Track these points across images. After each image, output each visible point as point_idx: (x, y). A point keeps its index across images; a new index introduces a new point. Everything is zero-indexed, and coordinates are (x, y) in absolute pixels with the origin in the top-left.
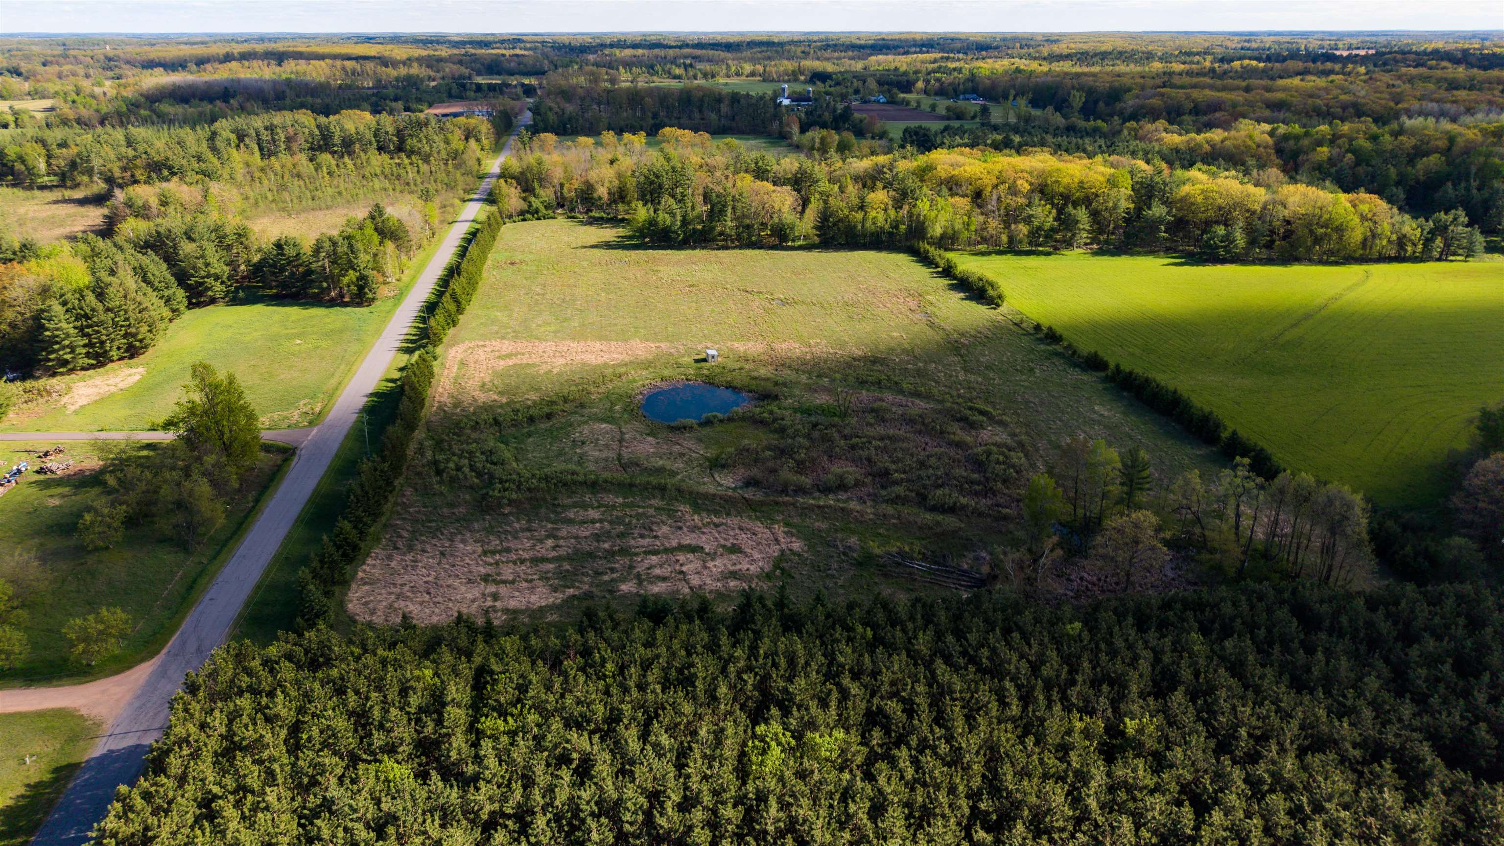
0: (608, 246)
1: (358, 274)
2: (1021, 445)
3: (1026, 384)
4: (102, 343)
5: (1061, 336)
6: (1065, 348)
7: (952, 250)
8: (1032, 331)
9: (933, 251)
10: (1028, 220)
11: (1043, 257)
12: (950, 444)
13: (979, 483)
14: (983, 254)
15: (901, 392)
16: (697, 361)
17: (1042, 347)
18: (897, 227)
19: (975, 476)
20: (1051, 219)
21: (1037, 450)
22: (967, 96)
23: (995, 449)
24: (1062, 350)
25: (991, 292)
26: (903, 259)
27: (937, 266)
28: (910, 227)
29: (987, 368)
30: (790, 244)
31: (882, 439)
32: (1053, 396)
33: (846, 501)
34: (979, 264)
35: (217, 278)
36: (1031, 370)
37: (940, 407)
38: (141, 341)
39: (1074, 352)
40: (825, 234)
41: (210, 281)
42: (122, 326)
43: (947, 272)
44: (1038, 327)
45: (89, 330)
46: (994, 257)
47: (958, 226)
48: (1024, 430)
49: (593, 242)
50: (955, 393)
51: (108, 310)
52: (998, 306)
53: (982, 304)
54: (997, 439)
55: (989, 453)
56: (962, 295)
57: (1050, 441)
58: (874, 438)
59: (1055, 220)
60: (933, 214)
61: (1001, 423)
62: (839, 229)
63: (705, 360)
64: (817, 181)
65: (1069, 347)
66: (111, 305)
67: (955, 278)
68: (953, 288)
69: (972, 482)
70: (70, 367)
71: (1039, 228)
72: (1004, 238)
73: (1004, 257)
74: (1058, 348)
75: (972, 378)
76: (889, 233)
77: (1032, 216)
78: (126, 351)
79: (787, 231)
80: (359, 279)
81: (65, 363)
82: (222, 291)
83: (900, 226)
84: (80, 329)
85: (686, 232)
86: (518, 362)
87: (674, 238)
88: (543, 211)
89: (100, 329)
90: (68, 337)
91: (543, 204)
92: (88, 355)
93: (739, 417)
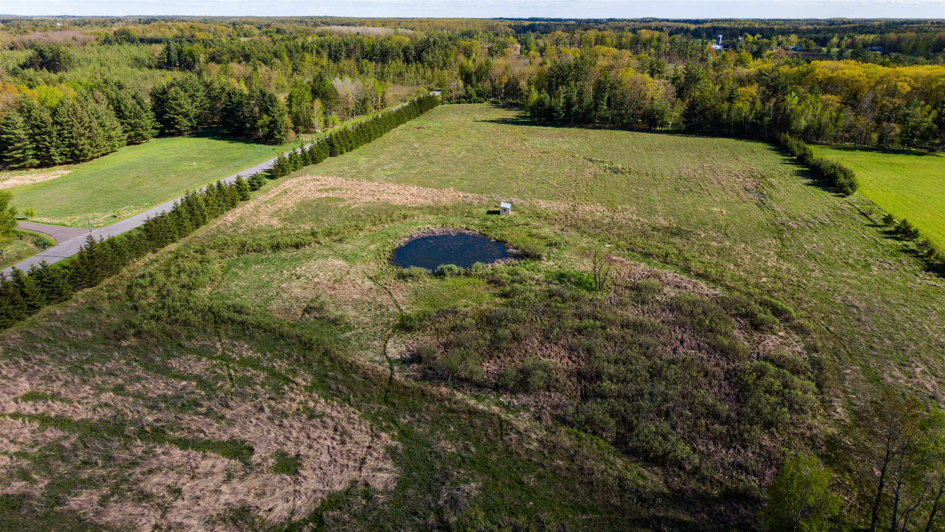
0: (504, 121)
1: (270, 118)
2: (817, 365)
3: (855, 282)
4: (48, 148)
5: (916, 232)
6: (918, 245)
7: (814, 143)
8: (880, 223)
9: (793, 142)
10: (903, 120)
11: (914, 157)
12: (714, 348)
13: (727, 421)
14: (846, 149)
15: (687, 270)
16: (489, 213)
17: (890, 241)
18: (761, 119)
19: (724, 408)
20: (930, 119)
21: (842, 379)
22: (874, 48)
23: (772, 368)
24: (915, 248)
25: (842, 179)
26: (759, 147)
27: (793, 154)
28: (775, 119)
29: (810, 256)
30: (658, 129)
31: (624, 325)
32: (888, 303)
33: (515, 411)
34: (840, 157)
35: (186, 115)
36: (867, 266)
37: (727, 295)
38: (81, 151)
39: (931, 252)
40: (690, 121)
41: (180, 118)
42: (66, 137)
43: (802, 160)
44: (888, 220)
45: (38, 137)
46: (857, 152)
47: (825, 119)
48: (831, 345)
49: (494, 117)
50: (752, 281)
51: (57, 123)
52: (848, 194)
53: (829, 191)
54: (786, 352)
55: (761, 373)
56: (809, 181)
57: (866, 368)
58: (612, 323)
59: (935, 121)
60: (799, 108)
61: (801, 330)
62: (705, 118)
63: (498, 213)
64: (698, 80)
65: (925, 244)
66: (60, 120)
67: (807, 165)
68: (802, 174)
69: (716, 416)
70: (22, 164)
71: (915, 128)
72: (875, 136)
73: (870, 153)
74: (911, 245)
75: (785, 266)
76: (753, 123)
77: (908, 115)
78: (71, 158)
79: (657, 116)
80: (271, 122)
81: (18, 161)
82: (187, 126)
83: (765, 118)
84: (32, 136)
85: (568, 113)
86: (331, 195)
87: (556, 117)
88: (475, 97)
89: (47, 138)
90: (20, 140)
91: (477, 92)
92: (36, 156)
93: (479, 273)
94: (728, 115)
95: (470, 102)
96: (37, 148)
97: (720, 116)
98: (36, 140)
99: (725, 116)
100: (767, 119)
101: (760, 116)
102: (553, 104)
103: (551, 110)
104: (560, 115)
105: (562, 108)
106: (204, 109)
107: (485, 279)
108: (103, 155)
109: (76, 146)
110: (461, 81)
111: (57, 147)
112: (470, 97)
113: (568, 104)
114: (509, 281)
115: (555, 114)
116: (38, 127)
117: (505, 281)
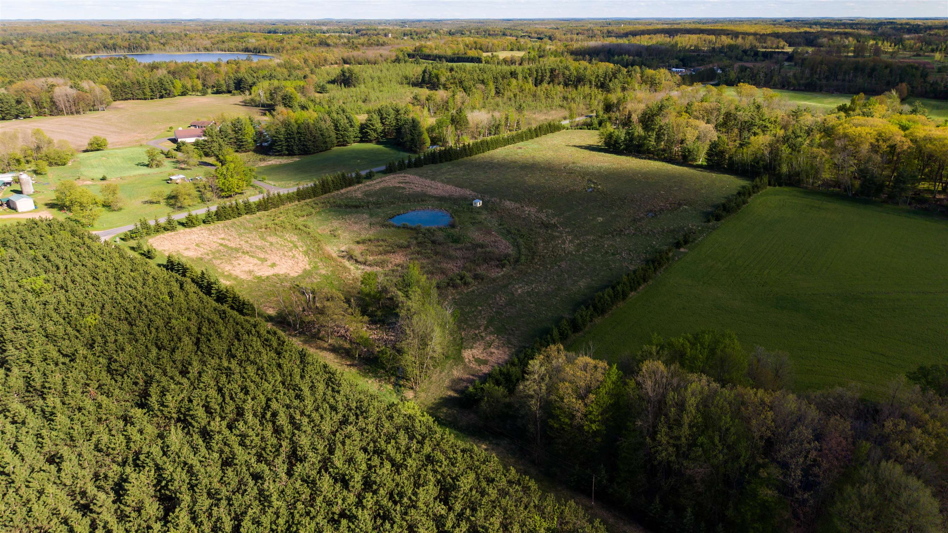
0: (588, 147)
1: (412, 137)
4: (293, 146)
18: (758, 163)
30: (690, 163)
38: (308, 148)
40: (712, 159)
41: (371, 132)
42: (302, 141)
45: (289, 140)
51: (299, 133)
52: (709, 221)
54: (493, 274)
61: (514, 269)
63: (472, 204)
66: (301, 131)
70: (280, 153)
78: (303, 152)
79: (687, 153)
80: (412, 139)
81: (279, 151)
82: (374, 137)
84: (286, 139)
86: (402, 185)
89: (293, 140)
90: (281, 141)
91: (600, 121)
92: (287, 150)
96: (288, 146)
98: (288, 142)
101: (757, 161)
104: (621, 146)
105: (624, 141)
108: (321, 151)
109: (306, 145)
111: (297, 146)
112: (592, 125)
116: (290, 134)
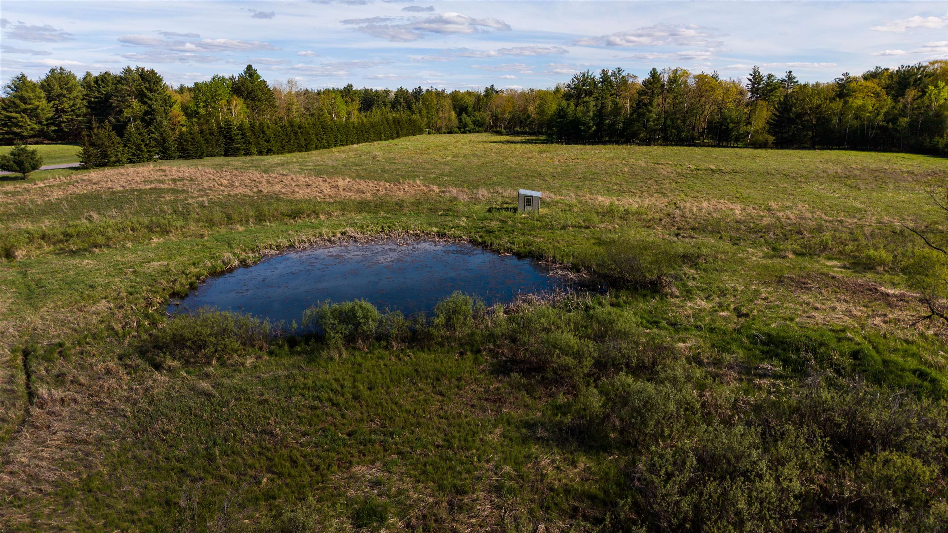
0: (511, 142)
1: (145, 107)
30: (732, 144)
40: (780, 132)
49: (497, 140)
62: (804, 125)
79: (731, 126)
80: (146, 113)
82: (32, 129)
83: (901, 119)
85: (600, 125)
87: (584, 131)
88: (471, 126)
91: (474, 122)
93: (461, 332)
94: (840, 120)
95: (465, 132)
97: (829, 121)
99: (835, 120)
100: (904, 121)
101: (891, 118)
102: (579, 114)
103: (576, 122)
104: (590, 128)
105: (593, 119)
106: (78, 116)
107: (485, 356)
110: (453, 113)
112: (465, 126)
113: (600, 115)
114: (589, 362)
115: (582, 128)
117: (569, 360)
